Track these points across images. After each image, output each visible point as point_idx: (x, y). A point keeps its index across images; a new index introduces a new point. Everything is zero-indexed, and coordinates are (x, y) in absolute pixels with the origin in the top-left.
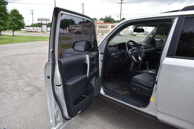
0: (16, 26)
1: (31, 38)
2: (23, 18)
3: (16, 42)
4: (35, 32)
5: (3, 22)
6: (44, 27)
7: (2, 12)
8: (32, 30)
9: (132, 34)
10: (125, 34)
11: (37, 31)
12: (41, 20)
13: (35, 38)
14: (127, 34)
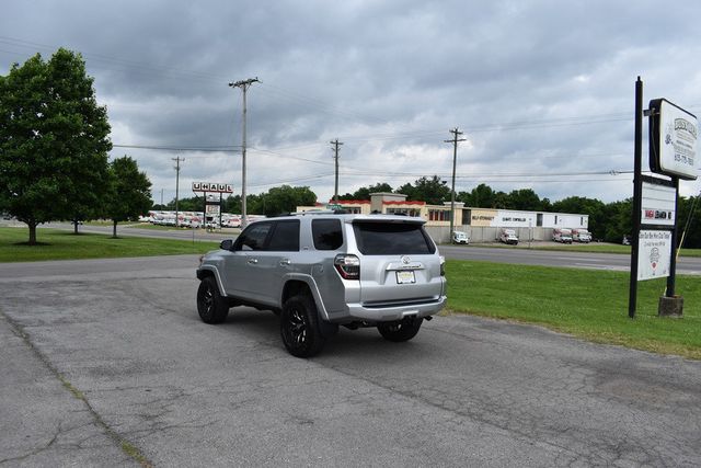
0: (125, 208)
1: (168, 245)
2: (150, 185)
3: (125, 256)
4: (182, 226)
5: (95, 196)
6: (214, 211)
7: (95, 171)
8: (173, 222)
9: (504, 239)
10: (478, 238)
11: (187, 223)
12: (205, 188)
13: (179, 246)
14: (485, 239)
